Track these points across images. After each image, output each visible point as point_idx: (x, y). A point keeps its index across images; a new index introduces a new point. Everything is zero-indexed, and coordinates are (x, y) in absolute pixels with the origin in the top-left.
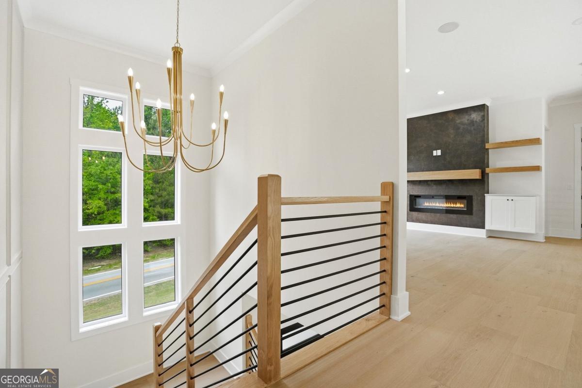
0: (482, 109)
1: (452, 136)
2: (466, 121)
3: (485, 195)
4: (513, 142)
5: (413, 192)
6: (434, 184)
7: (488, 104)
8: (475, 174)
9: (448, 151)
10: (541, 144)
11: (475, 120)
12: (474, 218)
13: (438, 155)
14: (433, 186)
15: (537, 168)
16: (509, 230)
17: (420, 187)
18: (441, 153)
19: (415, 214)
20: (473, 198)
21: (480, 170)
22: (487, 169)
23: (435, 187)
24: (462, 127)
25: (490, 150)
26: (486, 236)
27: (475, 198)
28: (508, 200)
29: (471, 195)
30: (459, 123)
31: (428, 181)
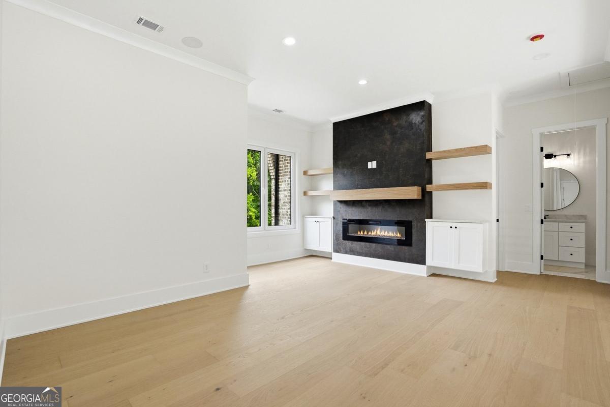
0: (423, 107)
1: (388, 143)
2: (404, 123)
3: (426, 220)
4: (457, 150)
5: (346, 216)
6: (370, 206)
7: (430, 101)
8: (411, 193)
9: (384, 162)
10: (491, 153)
11: (414, 122)
12: (414, 250)
13: (373, 167)
14: (367, 208)
15: (485, 186)
16: (453, 267)
17: (354, 209)
18: (377, 165)
19: (349, 244)
20: (413, 224)
21: (420, 188)
22: (428, 186)
23: (370, 209)
24: (399, 131)
25: (433, 162)
26: (427, 274)
27: (414, 224)
28: (451, 227)
29: (410, 220)
30: (396, 126)
31: (363, 201)
